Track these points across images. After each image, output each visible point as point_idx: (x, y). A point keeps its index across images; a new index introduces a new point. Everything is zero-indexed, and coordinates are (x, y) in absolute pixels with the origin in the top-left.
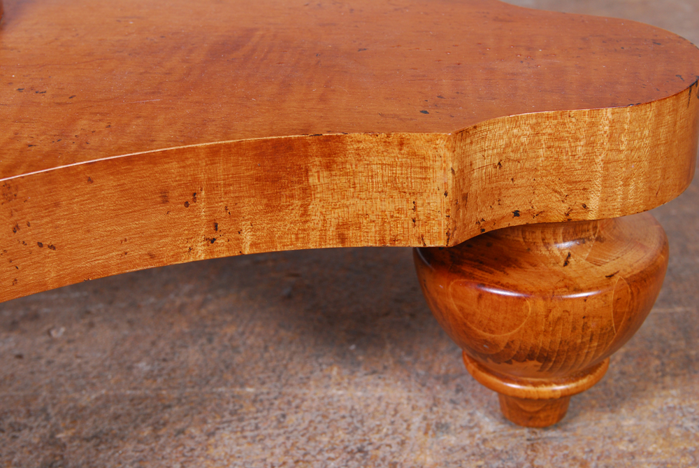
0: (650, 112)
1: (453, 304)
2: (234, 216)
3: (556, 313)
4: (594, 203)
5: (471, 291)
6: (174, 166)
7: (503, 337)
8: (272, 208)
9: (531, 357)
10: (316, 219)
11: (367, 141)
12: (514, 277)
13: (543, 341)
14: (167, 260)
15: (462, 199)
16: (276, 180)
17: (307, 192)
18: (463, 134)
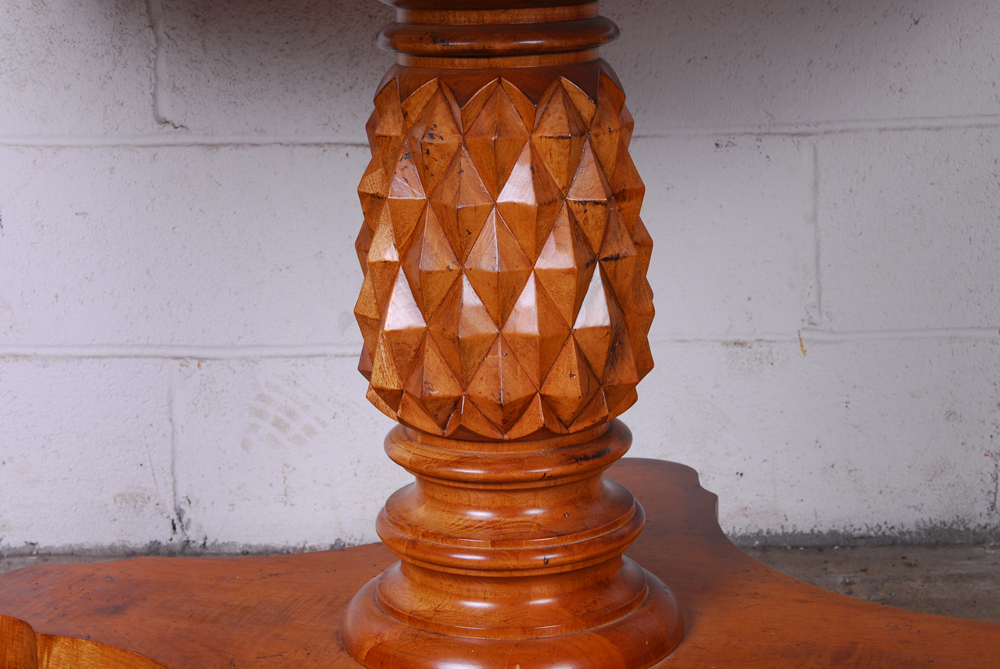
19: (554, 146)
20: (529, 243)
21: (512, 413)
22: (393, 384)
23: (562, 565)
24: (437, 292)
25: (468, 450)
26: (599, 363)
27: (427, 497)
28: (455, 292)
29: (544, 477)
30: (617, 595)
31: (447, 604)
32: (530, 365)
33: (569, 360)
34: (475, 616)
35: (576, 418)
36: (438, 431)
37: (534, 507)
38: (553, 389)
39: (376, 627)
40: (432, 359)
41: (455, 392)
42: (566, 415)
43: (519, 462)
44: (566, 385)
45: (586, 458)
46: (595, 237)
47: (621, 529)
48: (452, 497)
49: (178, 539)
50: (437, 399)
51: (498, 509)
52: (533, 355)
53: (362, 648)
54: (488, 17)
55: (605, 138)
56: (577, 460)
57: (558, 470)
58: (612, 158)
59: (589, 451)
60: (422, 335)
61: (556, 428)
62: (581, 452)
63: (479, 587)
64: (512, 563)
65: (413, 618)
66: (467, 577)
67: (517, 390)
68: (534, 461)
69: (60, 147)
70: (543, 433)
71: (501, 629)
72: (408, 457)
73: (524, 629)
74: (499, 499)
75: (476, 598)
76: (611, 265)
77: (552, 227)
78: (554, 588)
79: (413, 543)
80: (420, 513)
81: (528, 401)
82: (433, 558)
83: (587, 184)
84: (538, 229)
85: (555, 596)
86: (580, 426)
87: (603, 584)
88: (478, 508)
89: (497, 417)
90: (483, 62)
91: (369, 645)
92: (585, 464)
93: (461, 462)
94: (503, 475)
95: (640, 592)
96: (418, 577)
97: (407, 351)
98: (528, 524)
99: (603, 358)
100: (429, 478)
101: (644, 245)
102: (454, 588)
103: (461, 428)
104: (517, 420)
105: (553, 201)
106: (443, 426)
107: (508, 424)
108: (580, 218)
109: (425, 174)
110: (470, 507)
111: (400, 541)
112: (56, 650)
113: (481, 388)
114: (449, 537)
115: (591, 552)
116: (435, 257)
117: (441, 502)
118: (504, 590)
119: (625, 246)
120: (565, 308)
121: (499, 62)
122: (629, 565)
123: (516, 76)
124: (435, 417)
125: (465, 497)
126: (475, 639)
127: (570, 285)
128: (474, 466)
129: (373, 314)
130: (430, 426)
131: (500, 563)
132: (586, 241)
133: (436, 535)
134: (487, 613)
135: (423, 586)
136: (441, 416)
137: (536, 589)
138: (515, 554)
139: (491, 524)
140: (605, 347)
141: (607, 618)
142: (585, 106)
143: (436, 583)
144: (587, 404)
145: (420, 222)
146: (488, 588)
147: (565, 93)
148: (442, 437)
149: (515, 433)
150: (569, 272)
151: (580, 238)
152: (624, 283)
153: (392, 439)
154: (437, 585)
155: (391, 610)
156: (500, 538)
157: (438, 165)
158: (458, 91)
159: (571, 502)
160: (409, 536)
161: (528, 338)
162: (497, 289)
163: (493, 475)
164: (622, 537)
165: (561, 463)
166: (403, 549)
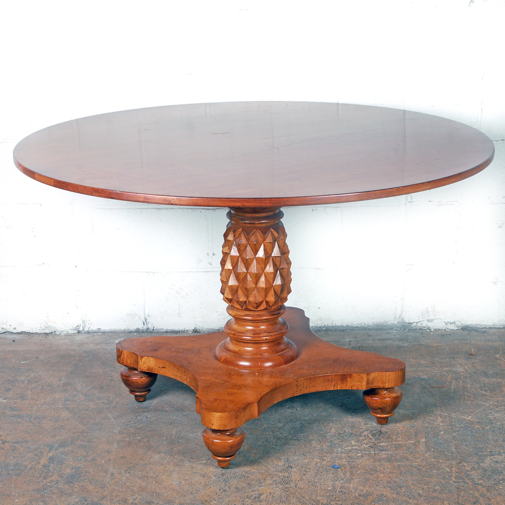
0: (394, 373)
1: (368, 400)
2: (337, 384)
3: (382, 401)
4: (387, 385)
5: (370, 398)
6: (330, 377)
7: (375, 405)
8: (342, 383)
9: (379, 409)
10: (348, 385)
11: (355, 375)
12: (376, 396)
13: (381, 406)
14: (328, 389)
15: (368, 383)
16: (343, 379)
17: (347, 381)
18: (368, 374)
19: (269, 244)
20: (263, 266)
21: (259, 305)
22: (230, 297)
23: (270, 339)
24: (241, 277)
25: (248, 313)
26: (279, 293)
27: (237, 323)
28: (245, 277)
29: (266, 319)
30: (282, 346)
31: (242, 349)
32: (263, 294)
33: (272, 292)
34: (249, 351)
35: (273, 305)
36: (241, 308)
37: (263, 326)
38: (267, 299)
39: (225, 354)
40: (240, 292)
41: (245, 300)
42: (271, 305)
43: (260, 316)
44: (271, 298)
45: (275, 315)
46: (278, 264)
47: (284, 331)
48: (243, 323)
49: (145, 327)
50: (241, 301)
51: (254, 326)
52: (263, 291)
53: (221, 359)
54: (254, 215)
55: (281, 241)
56: (273, 315)
57: (269, 317)
58: (282, 245)
59: (276, 313)
60: (238, 287)
61: (269, 308)
62: (274, 313)
63: (250, 345)
64: (258, 339)
65: (234, 352)
66: (247, 342)
67: (260, 299)
68: (263, 315)
69: (112, 209)
70: (266, 309)
71: (255, 354)
72: (233, 314)
73: (261, 354)
74: (255, 324)
75: (249, 347)
76: (281, 270)
77: (268, 262)
78: (268, 345)
79: (234, 334)
80: (235, 327)
81: (262, 302)
82: (239, 338)
83: (276, 252)
84: (265, 263)
85: (268, 347)
86: (274, 307)
87: (279, 344)
88: (250, 326)
89: (255, 306)
90: (253, 225)
91: (223, 358)
92: (275, 316)
93: (246, 316)
94: (256, 319)
95: (288, 346)
96: (235, 342)
97: (234, 291)
98: (262, 330)
99: (280, 291)
100: (237, 319)
101: (289, 263)
102: (244, 345)
103: (247, 308)
104: (260, 306)
105: (269, 257)
106: (242, 307)
107: (257, 307)
108: (274, 260)
109: (239, 250)
110: (248, 326)
111: (231, 333)
112: (143, 360)
113: (251, 299)
114: (243, 333)
115: (277, 336)
116: (242, 269)
117: (240, 324)
118: (256, 346)
119: (284, 266)
120: (271, 281)
121: (256, 225)
122: (285, 339)
123: (260, 229)
124: (240, 305)
125: (247, 323)
126: (249, 357)
127: (272, 276)
128: (249, 317)
129: (225, 280)
130: (239, 307)
131: (255, 339)
132: (276, 265)
133: (240, 332)
134: (252, 351)
135: (236, 344)
136: (242, 305)
137: (264, 345)
138: (259, 337)
139: (253, 330)
140: (280, 289)
141: (280, 352)
142: (276, 235)
143: (239, 344)
144: (276, 303)
145: (238, 261)
146: (252, 345)
147: (272, 232)
148: (242, 309)
149: (259, 309)
150: (272, 273)
151: (275, 265)
152: (285, 274)
153: (228, 309)
154: (240, 344)
155: (228, 350)
156: (255, 333)
157: (242, 248)
158: (247, 232)
159: (272, 325)
160: (233, 333)
161: (263, 288)
162: (256, 277)
163: (254, 319)
164: (283, 333)
165: (270, 316)
166: (232, 336)
